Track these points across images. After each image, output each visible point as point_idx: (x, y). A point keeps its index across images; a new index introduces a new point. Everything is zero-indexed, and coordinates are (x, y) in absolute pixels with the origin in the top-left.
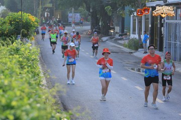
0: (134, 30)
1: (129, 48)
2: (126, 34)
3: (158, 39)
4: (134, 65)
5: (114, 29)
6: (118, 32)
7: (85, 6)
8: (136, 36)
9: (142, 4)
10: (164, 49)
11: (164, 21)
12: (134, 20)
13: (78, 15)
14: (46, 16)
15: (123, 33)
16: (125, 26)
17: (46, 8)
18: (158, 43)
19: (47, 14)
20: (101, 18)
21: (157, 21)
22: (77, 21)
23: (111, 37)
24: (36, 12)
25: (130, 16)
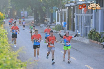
0: (58, 20)
1: (56, 30)
2: (54, 23)
3: (72, 25)
4: (59, 39)
5: (47, 20)
6: (49, 21)
7: (30, 7)
8: (60, 23)
9: (62, 5)
10: (75, 30)
11: (75, 14)
12: (58, 14)
13: (26, 12)
14: (8, 13)
15: (52, 22)
16: (53, 18)
17: (8, 9)
18: (72, 27)
19: (9, 13)
20: (40, 14)
21: (71, 14)
22: (26, 16)
23: (45, 24)
24: (3, 11)
25: (56, 12)
